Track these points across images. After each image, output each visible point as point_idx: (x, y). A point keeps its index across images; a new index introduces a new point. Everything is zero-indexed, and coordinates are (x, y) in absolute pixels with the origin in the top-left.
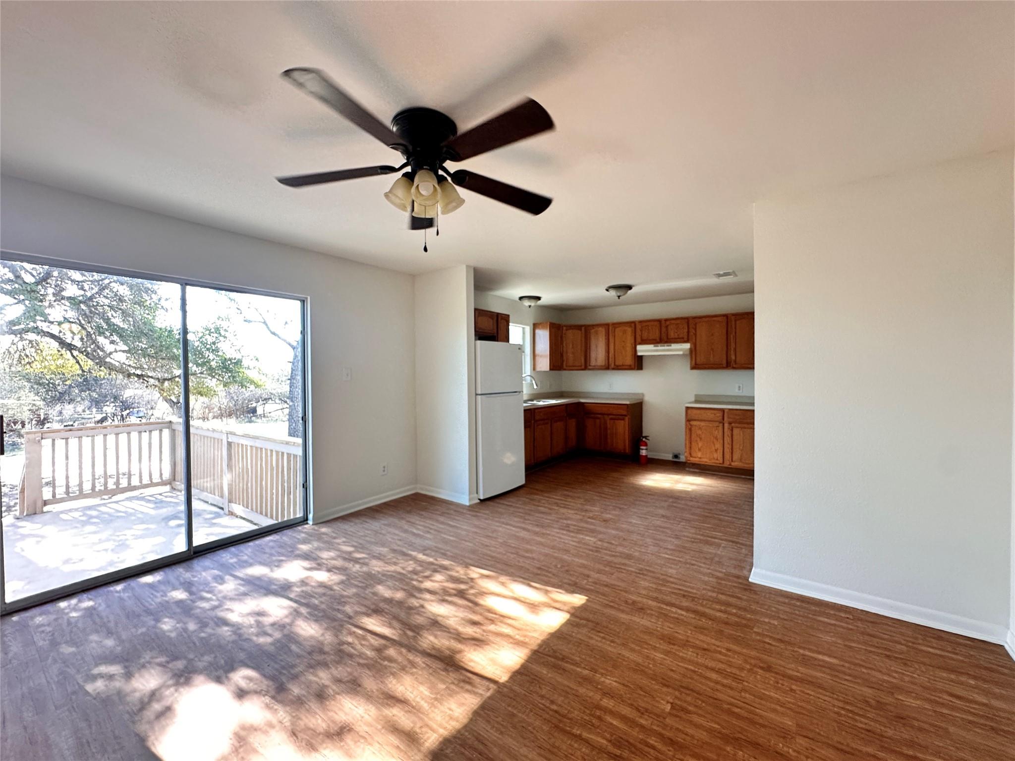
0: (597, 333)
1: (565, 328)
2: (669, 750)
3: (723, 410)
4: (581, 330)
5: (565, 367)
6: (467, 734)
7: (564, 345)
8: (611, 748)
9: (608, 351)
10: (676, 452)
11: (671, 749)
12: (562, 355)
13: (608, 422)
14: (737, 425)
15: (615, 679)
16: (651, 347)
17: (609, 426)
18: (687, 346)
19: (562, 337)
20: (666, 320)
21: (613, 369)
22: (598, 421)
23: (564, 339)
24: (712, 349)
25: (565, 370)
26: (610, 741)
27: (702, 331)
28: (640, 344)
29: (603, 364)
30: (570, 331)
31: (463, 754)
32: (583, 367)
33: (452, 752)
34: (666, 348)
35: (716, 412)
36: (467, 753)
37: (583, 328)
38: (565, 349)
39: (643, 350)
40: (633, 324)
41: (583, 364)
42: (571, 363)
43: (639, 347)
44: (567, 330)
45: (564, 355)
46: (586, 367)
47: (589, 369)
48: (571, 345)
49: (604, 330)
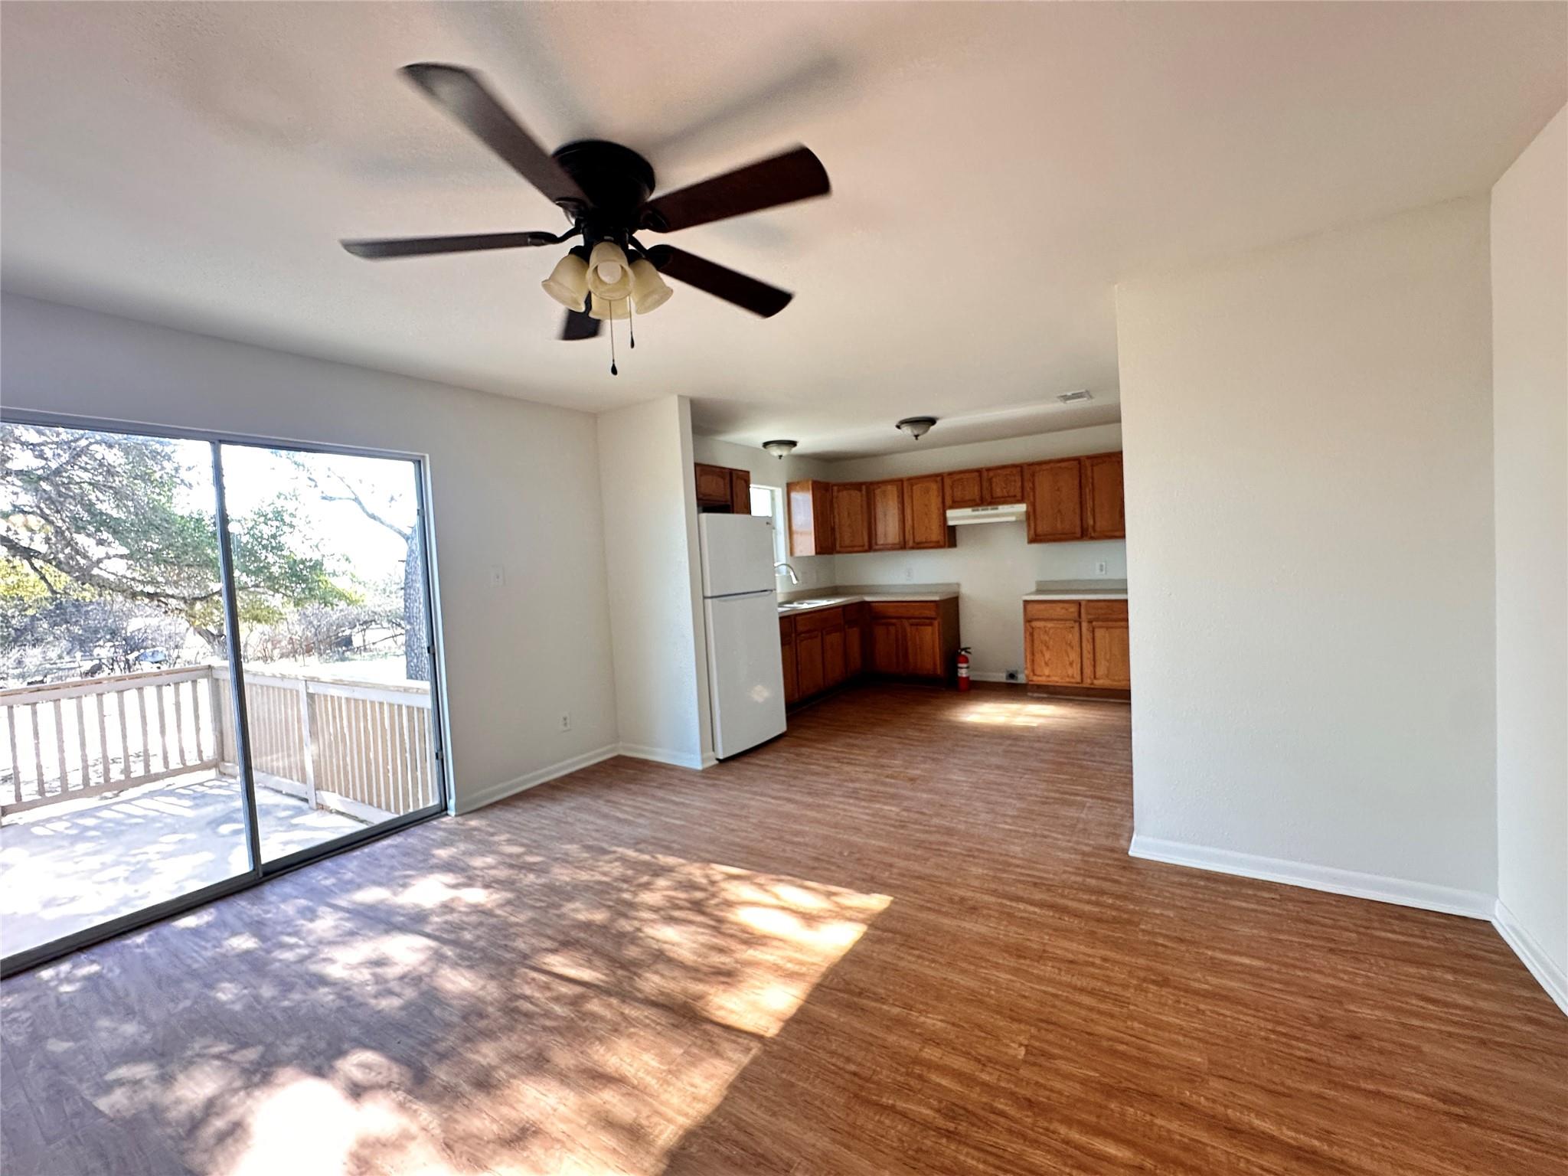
0: (884, 493)
1: (835, 488)
2: (1027, 1116)
3: (1079, 603)
4: (860, 490)
5: (838, 548)
6: (721, 1120)
7: (836, 514)
8: (941, 1122)
9: (902, 522)
10: (1012, 669)
11: (1029, 1113)
12: (833, 530)
13: (908, 629)
14: (1100, 623)
15: (940, 1017)
16: (968, 511)
17: (909, 636)
18: (1022, 508)
19: (832, 502)
20: (989, 470)
21: (913, 548)
22: (892, 629)
23: (835, 505)
24: (1059, 511)
25: (839, 552)
26: (938, 1111)
27: (1044, 485)
28: (952, 507)
29: (897, 541)
30: (845, 493)
31: (716, 1151)
32: (866, 547)
33: (699, 1151)
34: (990, 512)
35: (1066, 605)
36: (722, 1149)
37: (864, 487)
38: (837, 520)
39: (956, 517)
40: (939, 479)
41: (866, 544)
42: (847, 542)
43: (950, 513)
44: (839, 491)
45: (837, 530)
46: (870, 548)
47: (876, 550)
48: (846, 514)
49: (895, 489)
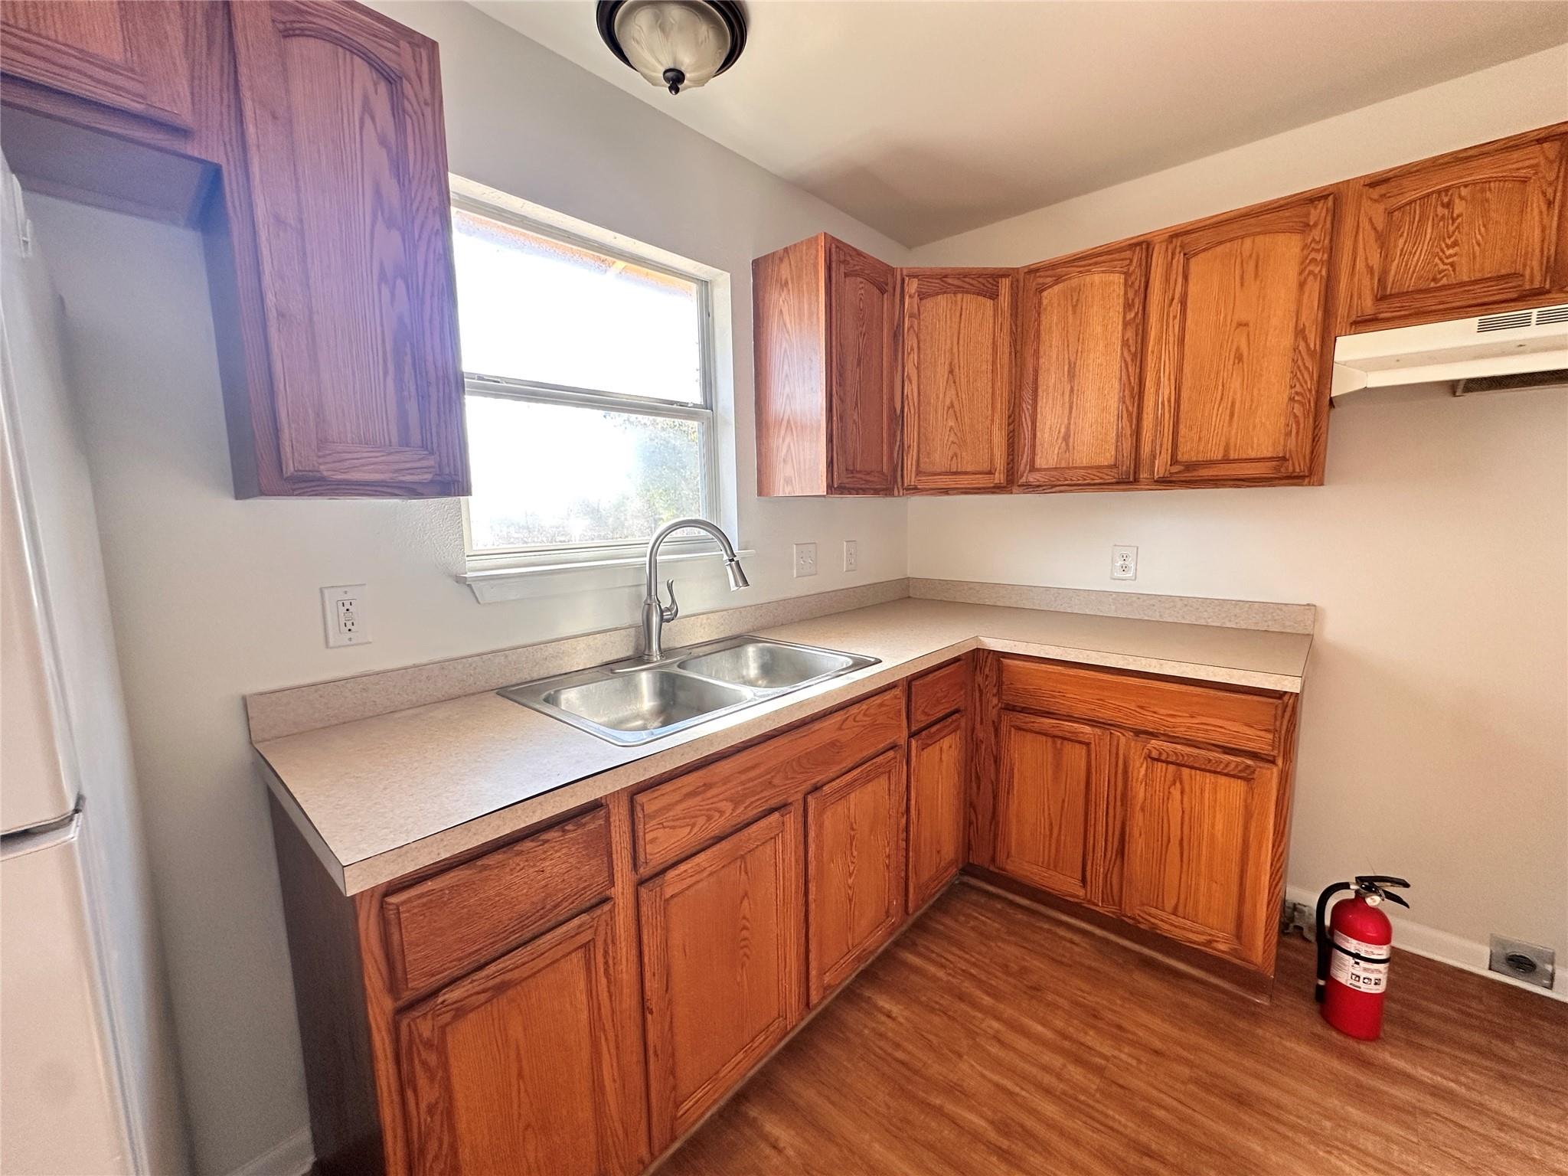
0: (1075, 303)
1: (913, 286)
4: (994, 296)
5: (910, 478)
7: (911, 369)
9: (1135, 392)
10: (1527, 939)
12: (897, 420)
13: (1139, 769)
17: (1140, 792)
19: (897, 334)
21: (1166, 482)
22: (1075, 756)
23: (911, 341)
25: (914, 490)
28: (1364, 323)
29: (1107, 458)
30: (942, 300)
32: (999, 477)
37: (1005, 285)
38: (911, 389)
39: (1375, 358)
40: (1318, 213)
41: (1000, 463)
42: (939, 457)
43: (1350, 349)
44: (922, 296)
45: (911, 420)
46: (1011, 481)
47: (1030, 488)
48: (942, 371)
49: (1118, 279)
